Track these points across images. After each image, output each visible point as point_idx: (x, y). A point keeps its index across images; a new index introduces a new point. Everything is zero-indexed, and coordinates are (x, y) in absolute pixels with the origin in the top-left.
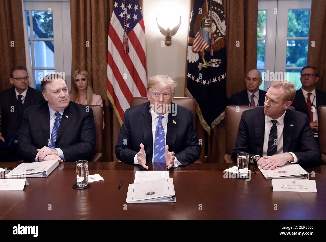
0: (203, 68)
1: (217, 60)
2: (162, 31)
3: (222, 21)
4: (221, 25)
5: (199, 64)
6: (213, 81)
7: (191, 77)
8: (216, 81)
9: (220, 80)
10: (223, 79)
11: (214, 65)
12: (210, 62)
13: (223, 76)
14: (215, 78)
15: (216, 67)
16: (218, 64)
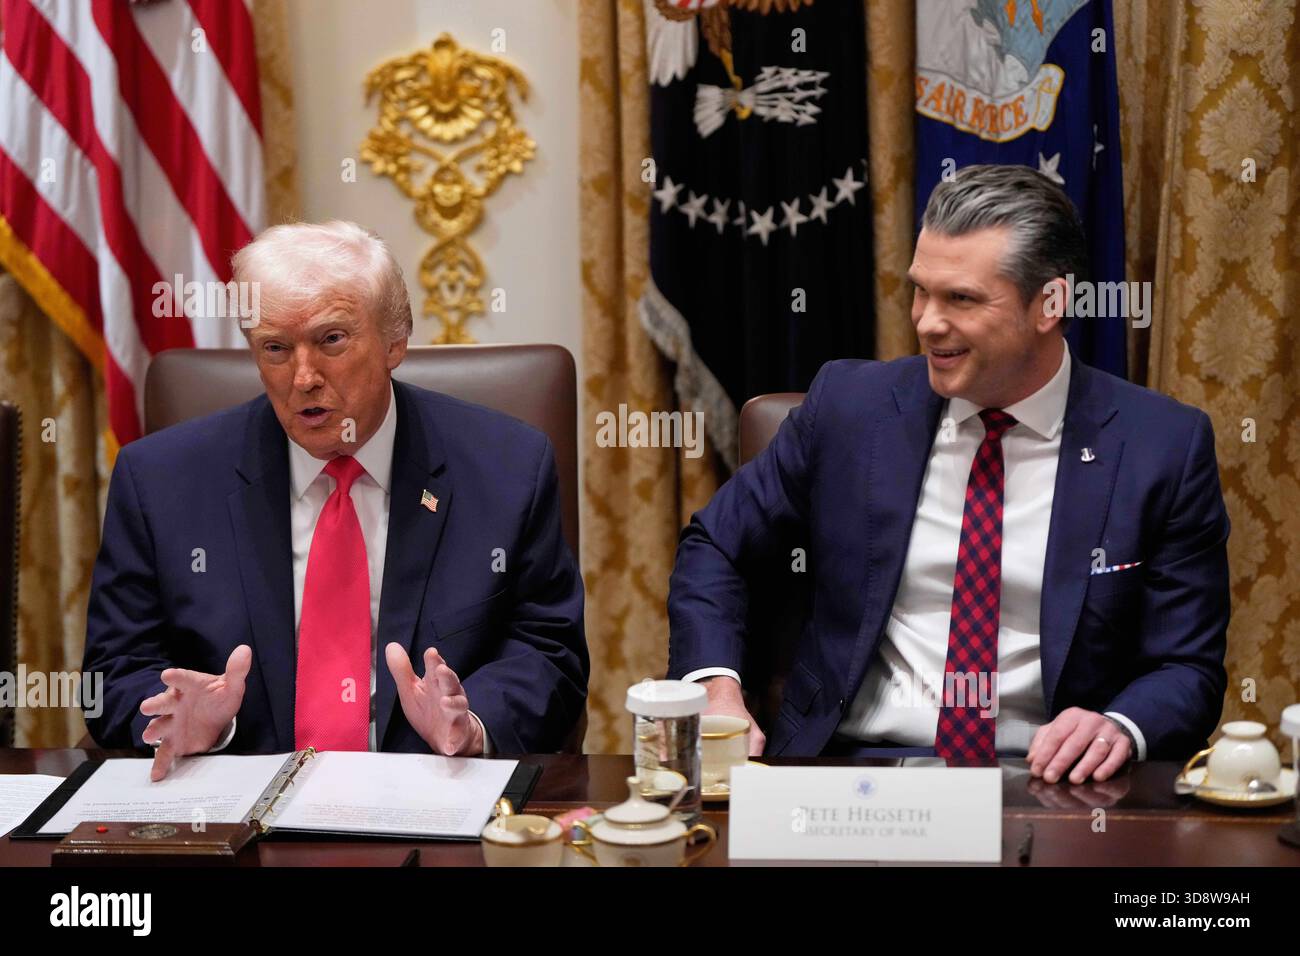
5: (695, 91)
6: (784, 224)
7: (660, 185)
8: (800, 226)
9: (829, 212)
10: (845, 201)
11: (783, 109)
12: (762, 87)
13: (847, 187)
14: (796, 203)
15: (796, 121)
16: (811, 100)
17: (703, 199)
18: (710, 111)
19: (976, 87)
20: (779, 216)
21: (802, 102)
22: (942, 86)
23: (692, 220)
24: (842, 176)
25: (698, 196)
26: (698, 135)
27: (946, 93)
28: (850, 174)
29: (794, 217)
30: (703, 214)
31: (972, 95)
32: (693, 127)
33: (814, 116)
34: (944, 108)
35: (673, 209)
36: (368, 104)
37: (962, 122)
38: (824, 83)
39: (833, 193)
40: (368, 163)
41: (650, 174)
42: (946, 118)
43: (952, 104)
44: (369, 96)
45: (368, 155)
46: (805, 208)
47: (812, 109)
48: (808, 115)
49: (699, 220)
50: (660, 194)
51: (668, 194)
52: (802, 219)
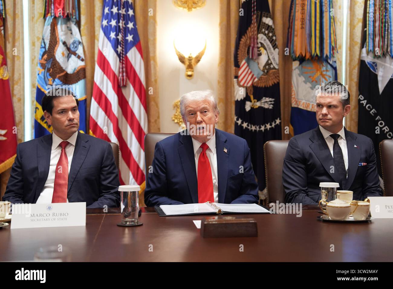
0: (252, 108)
1: (271, 99)
2: (182, 59)
3: (274, 49)
4: (273, 55)
5: (245, 102)
6: (266, 128)
7: (238, 120)
8: (270, 128)
9: (275, 126)
10: (277, 124)
11: (266, 106)
12: (263, 101)
13: (278, 121)
14: (269, 124)
15: (269, 108)
16: (271, 104)
17: (247, 124)
18: (248, 106)
19: (312, 102)
20: (265, 126)
21: (270, 104)
22: (304, 102)
23: (244, 128)
24: (277, 119)
25: (246, 123)
26: (246, 111)
27: (305, 104)
28: (278, 119)
29: (268, 126)
30: (247, 126)
31: (311, 104)
32: (245, 109)
33: (272, 107)
34: (304, 106)
35: (240, 125)
36: (174, 109)
37: (309, 109)
38: (274, 101)
39: (275, 122)
40: (174, 120)
41: (235, 118)
42: (305, 109)
43: (306, 106)
44: (174, 107)
45: (174, 119)
46: (271, 125)
47: (272, 106)
48: (271, 107)
49: (246, 128)
50: (238, 122)
51: (239, 122)
52: (270, 127)
